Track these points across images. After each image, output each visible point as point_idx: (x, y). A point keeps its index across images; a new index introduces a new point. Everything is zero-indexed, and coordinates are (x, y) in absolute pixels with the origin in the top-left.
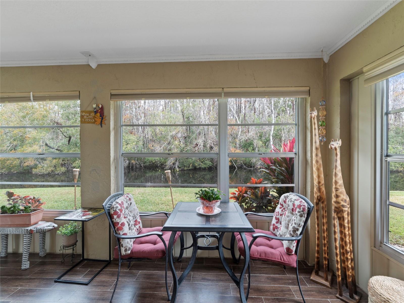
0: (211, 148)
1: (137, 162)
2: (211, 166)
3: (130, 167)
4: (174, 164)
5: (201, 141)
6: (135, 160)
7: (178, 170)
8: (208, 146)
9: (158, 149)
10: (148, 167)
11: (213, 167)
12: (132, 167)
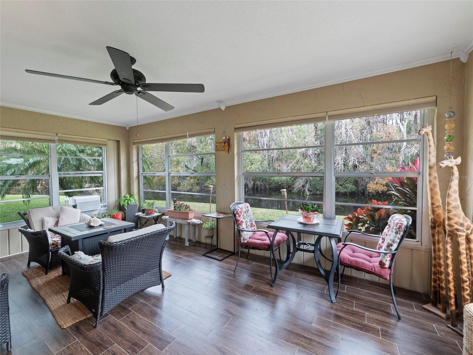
0: (355, 167)
1: (262, 183)
2: (355, 191)
3: (255, 188)
4: (303, 186)
5: (340, 158)
6: (259, 181)
7: (308, 194)
8: (351, 164)
9: (285, 168)
10: (274, 189)
11: (358, 192)
12: (257, 188)
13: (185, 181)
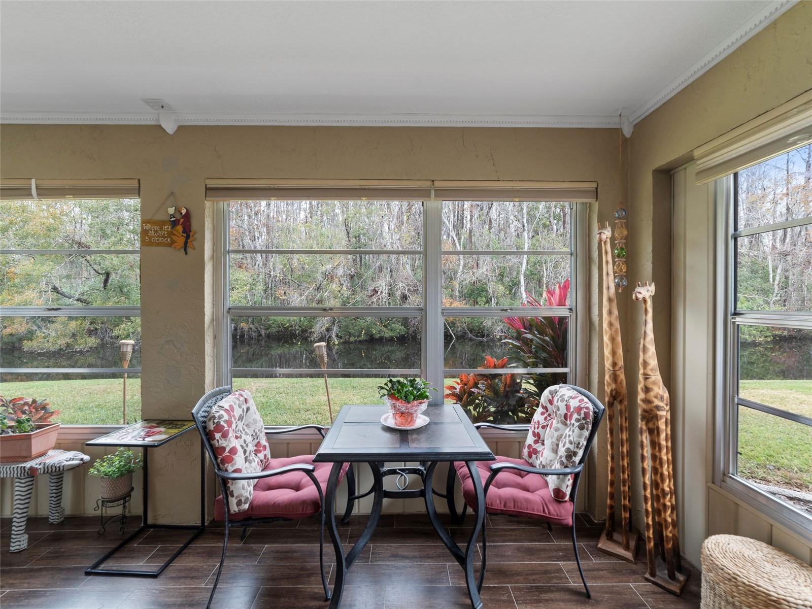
0: (404, 297)
1: (251, 326)
2: (404, 335)
3: (237, 335)
4: (328, 330)
5: (384, 283)
6: (247, 322)
7: (337, 343)
8: (398, 293)
9: (296, 299)
10: (276, 335)
11: (408, 336)
12: (242, 336)
13: (53, 326)
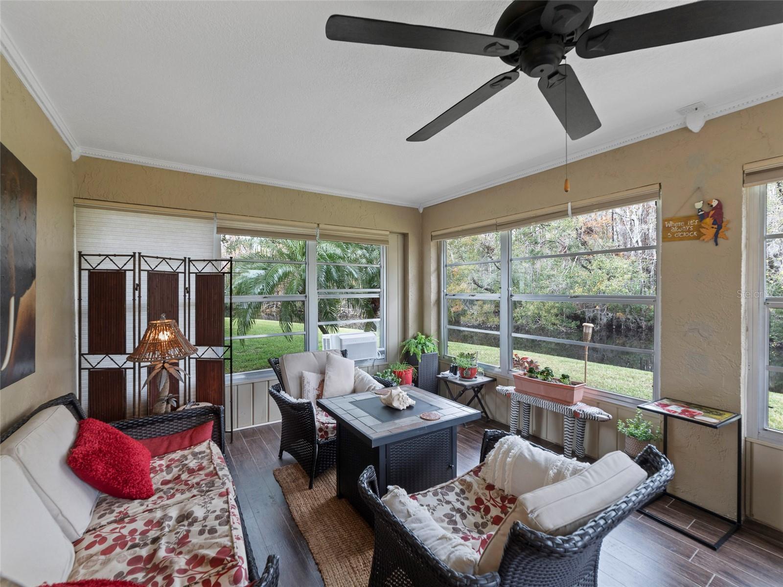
1: (629, 316)
3: (612, 325)
6: (624, 312)
12: (619, 326)
